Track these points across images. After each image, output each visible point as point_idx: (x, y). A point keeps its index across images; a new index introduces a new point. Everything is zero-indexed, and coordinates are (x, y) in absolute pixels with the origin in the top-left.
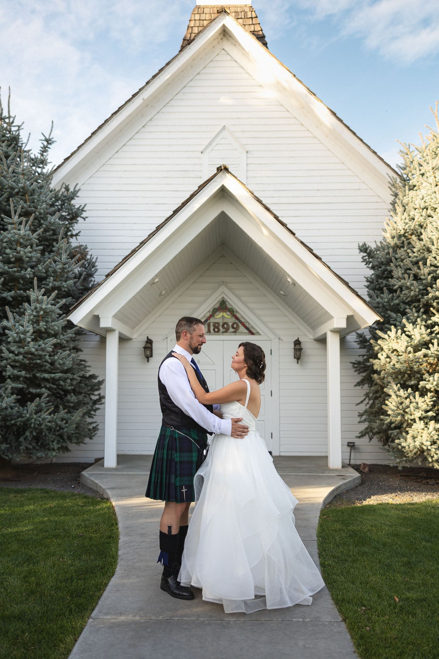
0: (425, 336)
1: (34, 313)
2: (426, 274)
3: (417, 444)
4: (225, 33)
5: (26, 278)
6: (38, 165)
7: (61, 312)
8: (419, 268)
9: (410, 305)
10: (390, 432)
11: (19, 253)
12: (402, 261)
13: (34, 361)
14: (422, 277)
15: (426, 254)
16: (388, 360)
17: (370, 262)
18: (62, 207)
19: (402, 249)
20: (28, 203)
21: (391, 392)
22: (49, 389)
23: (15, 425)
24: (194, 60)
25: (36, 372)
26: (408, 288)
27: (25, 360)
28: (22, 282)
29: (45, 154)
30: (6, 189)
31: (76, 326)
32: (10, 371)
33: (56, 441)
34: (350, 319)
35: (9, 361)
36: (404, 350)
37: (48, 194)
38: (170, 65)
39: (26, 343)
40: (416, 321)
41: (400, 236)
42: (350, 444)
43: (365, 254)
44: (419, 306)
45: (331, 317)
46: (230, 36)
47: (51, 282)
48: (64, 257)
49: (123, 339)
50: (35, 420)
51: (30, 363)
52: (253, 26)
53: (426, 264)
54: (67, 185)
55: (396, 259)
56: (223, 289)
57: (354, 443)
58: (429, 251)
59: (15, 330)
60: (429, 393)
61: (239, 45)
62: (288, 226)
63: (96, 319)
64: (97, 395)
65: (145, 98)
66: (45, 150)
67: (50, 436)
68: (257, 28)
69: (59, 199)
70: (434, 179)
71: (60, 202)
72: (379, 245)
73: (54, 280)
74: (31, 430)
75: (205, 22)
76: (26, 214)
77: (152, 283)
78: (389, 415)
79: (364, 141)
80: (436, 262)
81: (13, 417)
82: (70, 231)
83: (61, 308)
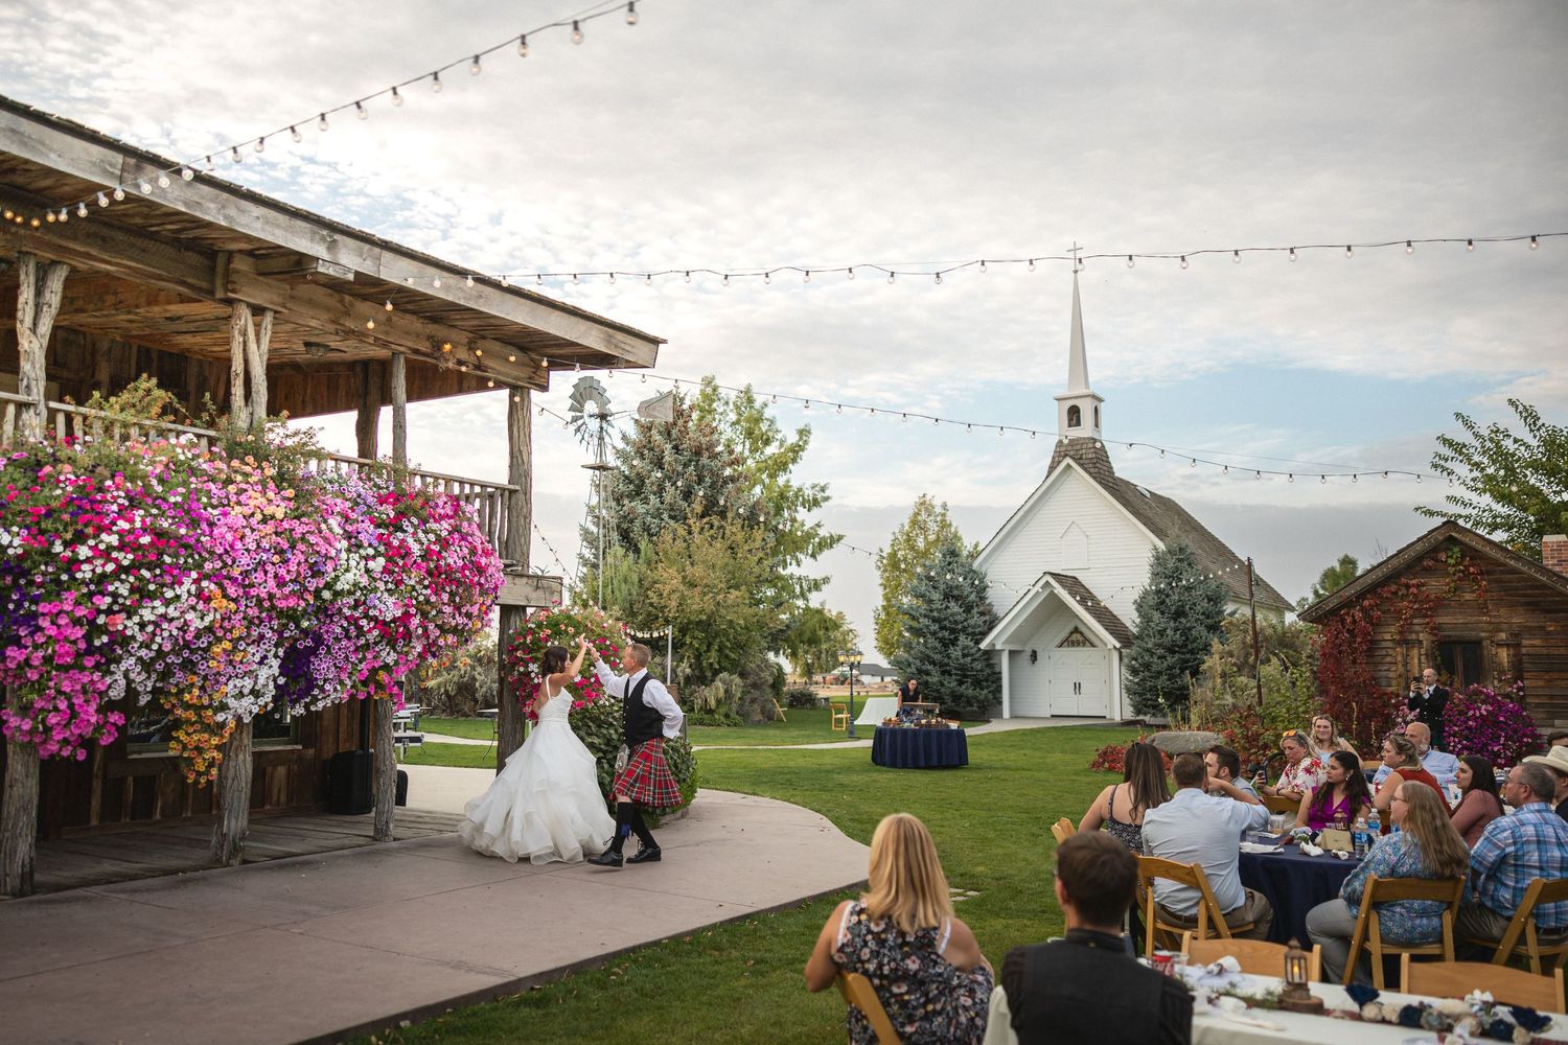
4: (1069, 466)
31: (983, 650)
32: (953, 672)
49: (1012, 653)
63: (994, 645)
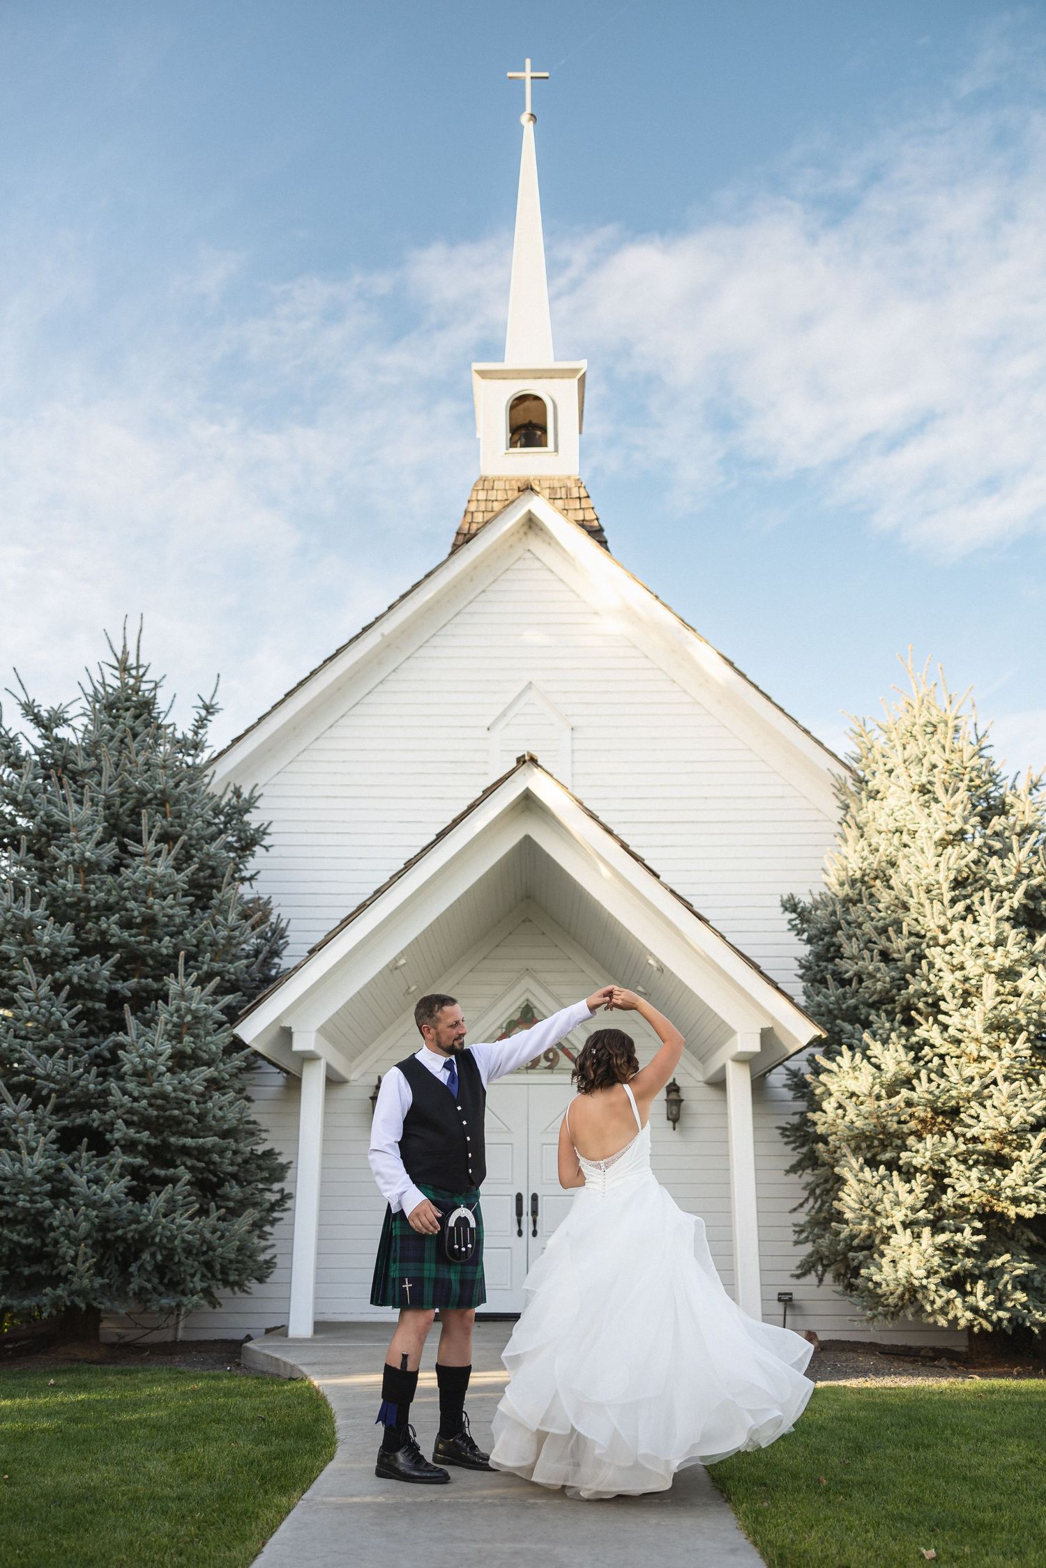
0: (905, 1065)
1: (175, 1019)
2: (902, 950)
3: (901, 1274)
5: (161, 955)
6: (187, 750)
7: (224, 1018)
8: (889, 939)
9: (878, 1009)
10: (851, 1254)
11: (150, 908)
12: (860, 926)
13: (168, 1113)
14: (896, 956)
15: (900, 913)
16: (840, 1112)
17: (804, 931)
18: (225, 827)
19: (859, 905)
20: (170, 819)
21: (845, 1173)
22: (191, 1169)
23: (122, 1239)
24: (475, 568)
25: (169, 1136)
26: (871, 976)
27: (150, 1109)
28: (151, 962)
29: (202, 731)
30: (131, 793)
31: (248, 1047)
33: (198, 1276)
34: (767, 1036)
35: (120, 1112)
36: (867, 1093)
37: (206, 804)
38: (432, 577)
39: (156, 1074)
40: (889, 1037)
41: (853, 883)
42: (784, 1297)
43: (794, 916)
44: (894, 1009)
45: (731, 1033)
46: (541, 529)
47: (206, 962)
48: (232, 917)
50: (163, 1228)
51: (158, 1117)
52: (581, 511)
53: (901, 933)
54: (238, 786)
55: (849, 923)
56: (528, 982)
57: (791, 1294)
58: (906, 908)
59: (137, 1051)
60: (918, 1175)
61: (558, 543)
62: (646, 862)
63: (287, 1034)
64: (278, 1192)
65: (386, 633)
66: (201, 724)
67: (190, 1262)
68: (590, 516)
69: (221, 812)
70: (908, 780)
71: (222, 818)
72: (818, 898)
73: (212, 960)
74: (153, 1249)
75: (495, 504)
76: (167, 838)
77: (393, 967)
78: (846, 1222)
79: (786, 711)
80: (918, 928)
81: (121, 1223)
82: (240, 870)
83: (222, 1011)
